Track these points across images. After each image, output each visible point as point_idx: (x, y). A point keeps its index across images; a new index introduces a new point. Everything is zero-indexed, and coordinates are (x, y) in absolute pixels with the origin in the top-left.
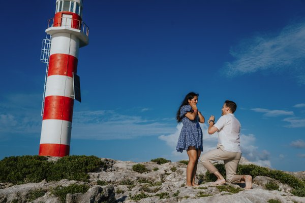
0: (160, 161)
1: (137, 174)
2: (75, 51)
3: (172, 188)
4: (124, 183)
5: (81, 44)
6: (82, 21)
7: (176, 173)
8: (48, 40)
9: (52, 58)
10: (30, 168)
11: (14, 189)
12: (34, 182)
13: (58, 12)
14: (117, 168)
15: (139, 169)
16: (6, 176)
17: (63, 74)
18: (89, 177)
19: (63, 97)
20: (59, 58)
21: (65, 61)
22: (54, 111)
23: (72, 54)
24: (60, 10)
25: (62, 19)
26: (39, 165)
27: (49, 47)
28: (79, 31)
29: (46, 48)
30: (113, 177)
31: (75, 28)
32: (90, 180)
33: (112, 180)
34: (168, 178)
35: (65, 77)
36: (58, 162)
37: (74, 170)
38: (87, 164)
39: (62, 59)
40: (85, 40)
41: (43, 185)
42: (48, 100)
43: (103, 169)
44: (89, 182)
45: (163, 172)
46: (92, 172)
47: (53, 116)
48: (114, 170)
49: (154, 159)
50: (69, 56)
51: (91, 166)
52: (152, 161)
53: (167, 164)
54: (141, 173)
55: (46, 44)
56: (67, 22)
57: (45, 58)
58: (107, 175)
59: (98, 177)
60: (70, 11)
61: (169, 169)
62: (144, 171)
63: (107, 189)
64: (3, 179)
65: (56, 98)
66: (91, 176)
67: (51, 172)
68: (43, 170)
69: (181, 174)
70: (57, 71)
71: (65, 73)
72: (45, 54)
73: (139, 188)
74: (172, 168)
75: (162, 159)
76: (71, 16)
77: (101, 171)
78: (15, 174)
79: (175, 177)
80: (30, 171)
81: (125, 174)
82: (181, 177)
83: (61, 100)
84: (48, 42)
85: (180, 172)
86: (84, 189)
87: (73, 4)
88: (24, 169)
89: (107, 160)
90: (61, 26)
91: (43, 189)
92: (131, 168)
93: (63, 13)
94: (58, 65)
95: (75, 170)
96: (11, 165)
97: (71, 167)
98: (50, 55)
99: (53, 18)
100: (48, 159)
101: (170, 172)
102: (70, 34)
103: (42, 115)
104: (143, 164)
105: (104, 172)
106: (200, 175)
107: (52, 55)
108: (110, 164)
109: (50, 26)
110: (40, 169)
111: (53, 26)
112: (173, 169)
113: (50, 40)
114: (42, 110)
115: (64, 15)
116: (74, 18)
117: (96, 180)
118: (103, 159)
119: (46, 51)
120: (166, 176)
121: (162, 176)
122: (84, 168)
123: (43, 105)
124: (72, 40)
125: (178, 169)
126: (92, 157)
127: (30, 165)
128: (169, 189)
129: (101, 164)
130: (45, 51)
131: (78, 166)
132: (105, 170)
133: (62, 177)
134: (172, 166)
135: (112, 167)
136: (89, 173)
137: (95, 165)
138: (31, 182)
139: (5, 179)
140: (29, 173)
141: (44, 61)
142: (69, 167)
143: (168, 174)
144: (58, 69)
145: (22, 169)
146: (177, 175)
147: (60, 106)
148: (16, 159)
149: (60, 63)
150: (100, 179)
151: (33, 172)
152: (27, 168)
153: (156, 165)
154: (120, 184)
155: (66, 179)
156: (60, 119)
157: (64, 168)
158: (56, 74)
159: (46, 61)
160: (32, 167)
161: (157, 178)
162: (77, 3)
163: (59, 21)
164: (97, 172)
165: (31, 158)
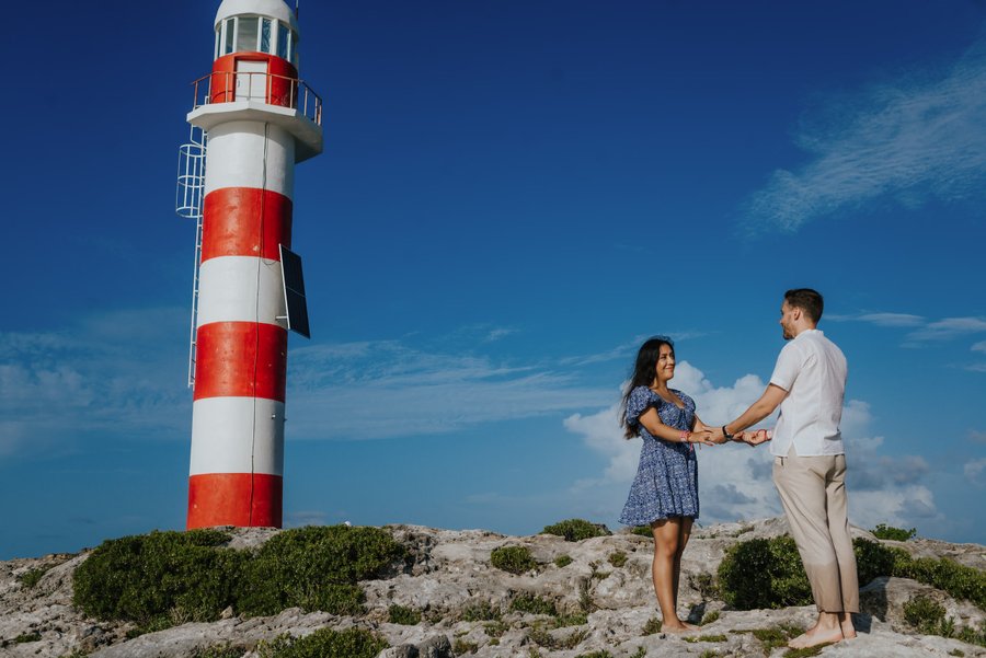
0: (574, 531)
1: (508, 580)
2: (283, 175)
3: (620, 632)
4: (471, 615)
5: (300, 151)
6: (300, 81)
7: (625, 570)
8: (197, 145)
9: (214, 202)
10: (181, 573)
11: (147, 644)
12: (202, 620)
13: (223, 53)
14: (445, 561)
15: (512, 561)
16: (115, 602)
17: (248, 252)
18: (362, 598)
19: (252, 324)
20: (234, 201)
21: (252, 211)
22: (227, 371)
23: (274, 185)
24: (229, 49)
25: (235, 77)
26: (208, 562)
27: (199, 168)
28: (291, 112)
29: (191, 173)
30: (436, 593)
31: (279, 104)
32: (368, 605)
33: (432, 602)
34: (602, 589)
35: (255, 260)
36: (266, 550)
37: (318, 577)
38: (353, 556)
39: (243, 205)
40: (310, 139)
41: (230, 629)
42: (206, 337)
43: (402, 566)
44: (365, 612)
45: (588, 571)
46: (371, 579)
47: (227, 387)
48: (436, 569)
49: (553, 524)
50: (265, 192)
51: (367, 560)
52: (549, 530)
53: (597, 540)
54: (519, 573)
55: (192, 159)
56: (253, 86)
57: (189, 204)
58: (418, 587)
59: (390, 595)
60: (259, 50)
61: (605, 559)
62: (528, 569)
63: (431, 649)
64: (106, 609)
65: (230, 329)
66: (370, 592)
67: (247, 583)
68: (223, 578)
69: (642, 574)
70: (231, 245)
71: (256, 248)
72: (190, 190)
73: (521, 635)
74: (612, 557)
75: (579, 523)
76: (263, 67)
77: (395, 574)
78: (139, 595)
79: (623, 583)
80: (183, 583)
81: (470, 580)
82: (641, 584)
83: (247, 335)
84: (196, 151)
85: (638, 568)
86: (357, 643)
87: (266, 25)
88: (167, 578)
89: (412, 538)
90: (233, 100)
91: (232, 644)
92: (487, 557)
93: (237, 59)
94: (232, 224)
95: (320, 578)
96: (126, 567)
97: (308, 566)
98: (206, 193)
99: (207, 78)
100: (230, 539)
101: (607, 568)
102: (262, 125)
103: (191, 384)
104: (523, 545)
105: (406, 577)
106: (700, 577)
107: (211, 195)
108: (423, 548)
109: (201, 102)
110: (214, 577)
111: (211, 102)
112: (618, 560)
113: (202, 147)
114: (192, 369)
115: (240, 64)
116: (272, 70)
117: (384, 605)
118: (399, 536)
119: (190, 180)
120: (595, 581)
121: (585, 583)
122: (346, 569)
123: (192, 353)
124: (271, 143)
125: (632, 557)
126: (368, 531)
127: (181, 564)
128: (610, 635)
129: (395, 553)
130: (190, 182)
131: (329, 563)
132: (408, 570)
133: (284, 601)
134: (612, 549)
135: (427, 558)
136: (361, 583)
137: (380, 558)
138: (191, 619)
139: (112, 612)
140: (183, 589)
141: (188, 212)
142: (300, 567)
143: (602, 577)
144: (231, 236)
145: (160, 577)
146: (628, 577)
147: (245, 352)
148: (136, 545)
149: (239, 218)
150: (397, 601)
151: (195, 585)
152: (173, 572)
153: (562, 546)
154: (460, 618)
155: (296, 609)
156: (248, 395)
157: (285, 572)
158: (228, 253)
159: (195, 213)
160: (190, 572)
161: (570, 589)
162: (281, 24)
163: (228, 86)
164: (383, 579)
165: (182, 541)
